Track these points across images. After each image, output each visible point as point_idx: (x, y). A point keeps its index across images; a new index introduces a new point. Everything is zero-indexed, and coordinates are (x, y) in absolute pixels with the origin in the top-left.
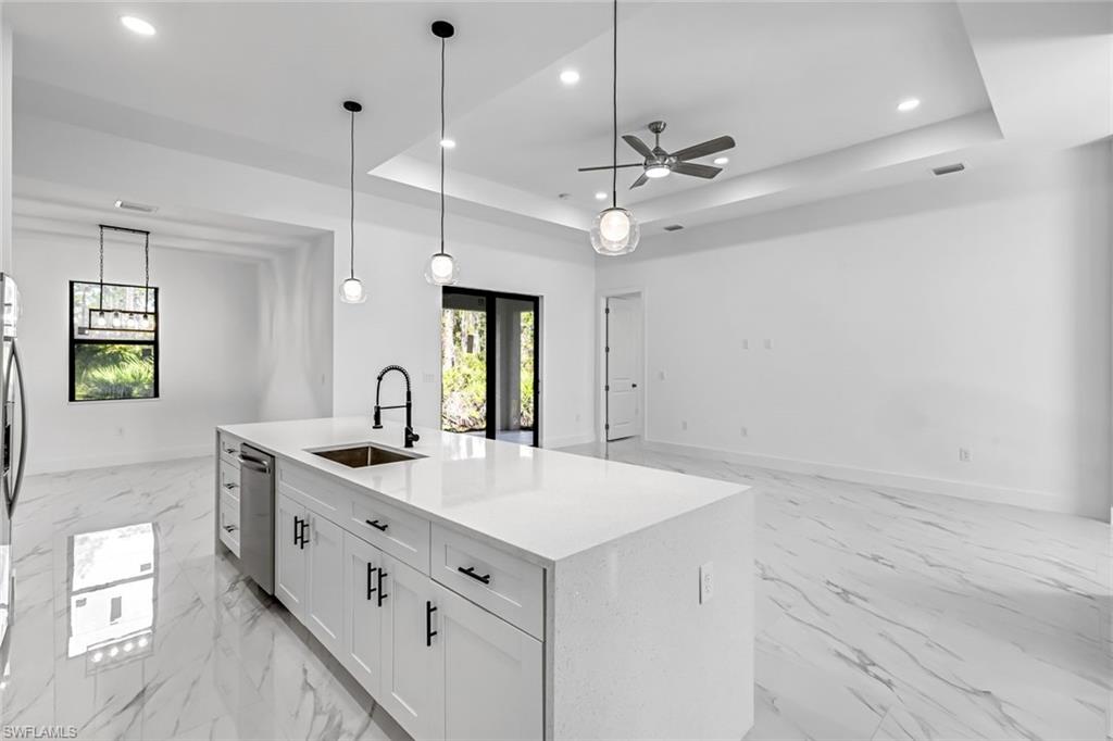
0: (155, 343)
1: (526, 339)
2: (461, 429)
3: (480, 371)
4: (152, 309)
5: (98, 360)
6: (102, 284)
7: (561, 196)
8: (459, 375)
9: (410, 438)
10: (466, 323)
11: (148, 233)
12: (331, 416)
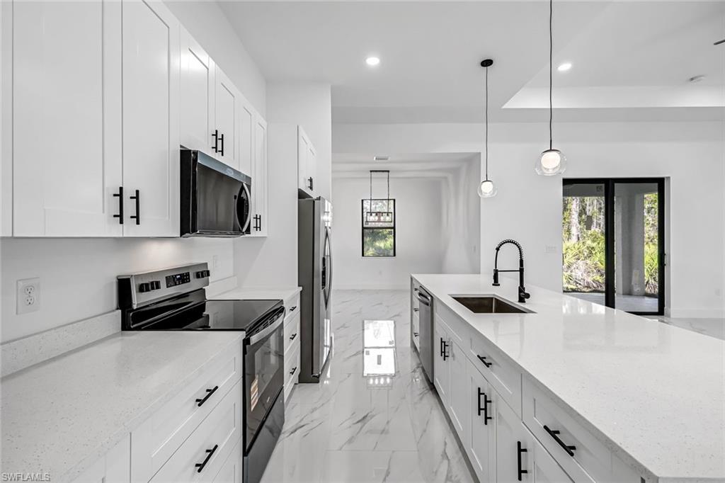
0: (394, 228)
1: (651, 219)
2: (585, 289)
3: (601, 245)
4: (392, 210)
5: (379, 237)
6: (371, 200)
7: (692, 79)
8: (584, 248)
9: (523, 296)
10: (591, 208)
11: (388, 171)
12: (479, 273)
